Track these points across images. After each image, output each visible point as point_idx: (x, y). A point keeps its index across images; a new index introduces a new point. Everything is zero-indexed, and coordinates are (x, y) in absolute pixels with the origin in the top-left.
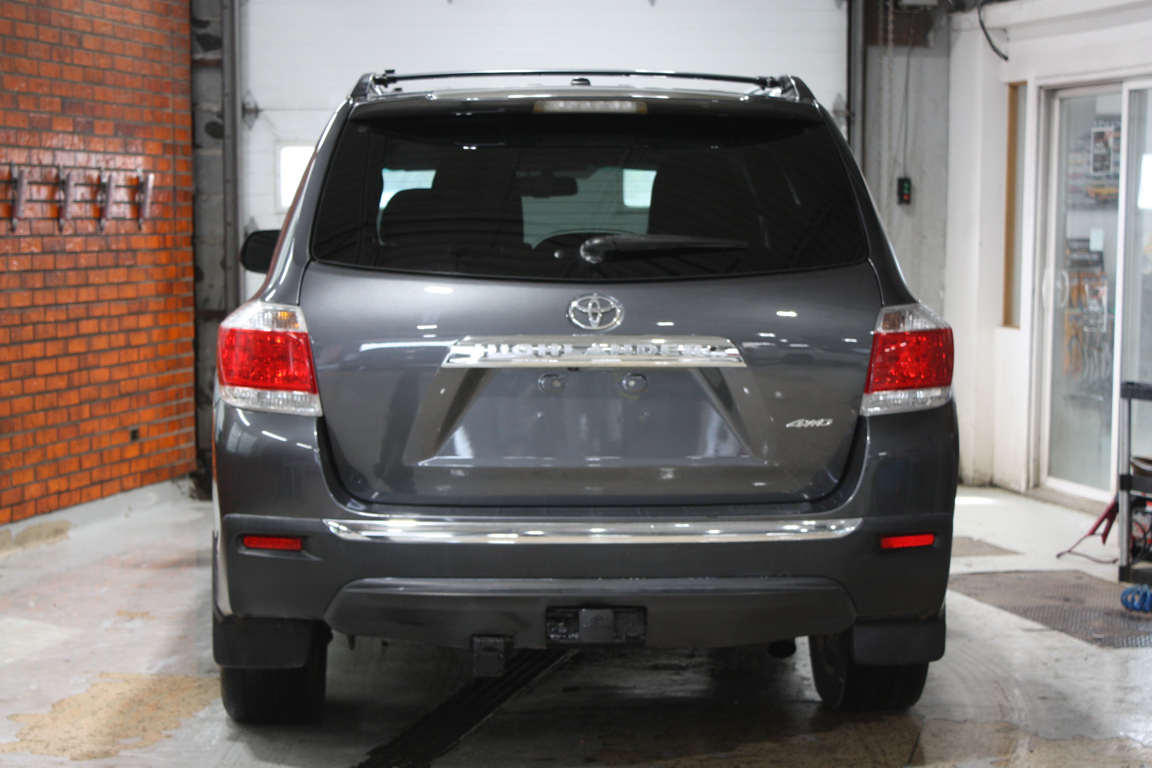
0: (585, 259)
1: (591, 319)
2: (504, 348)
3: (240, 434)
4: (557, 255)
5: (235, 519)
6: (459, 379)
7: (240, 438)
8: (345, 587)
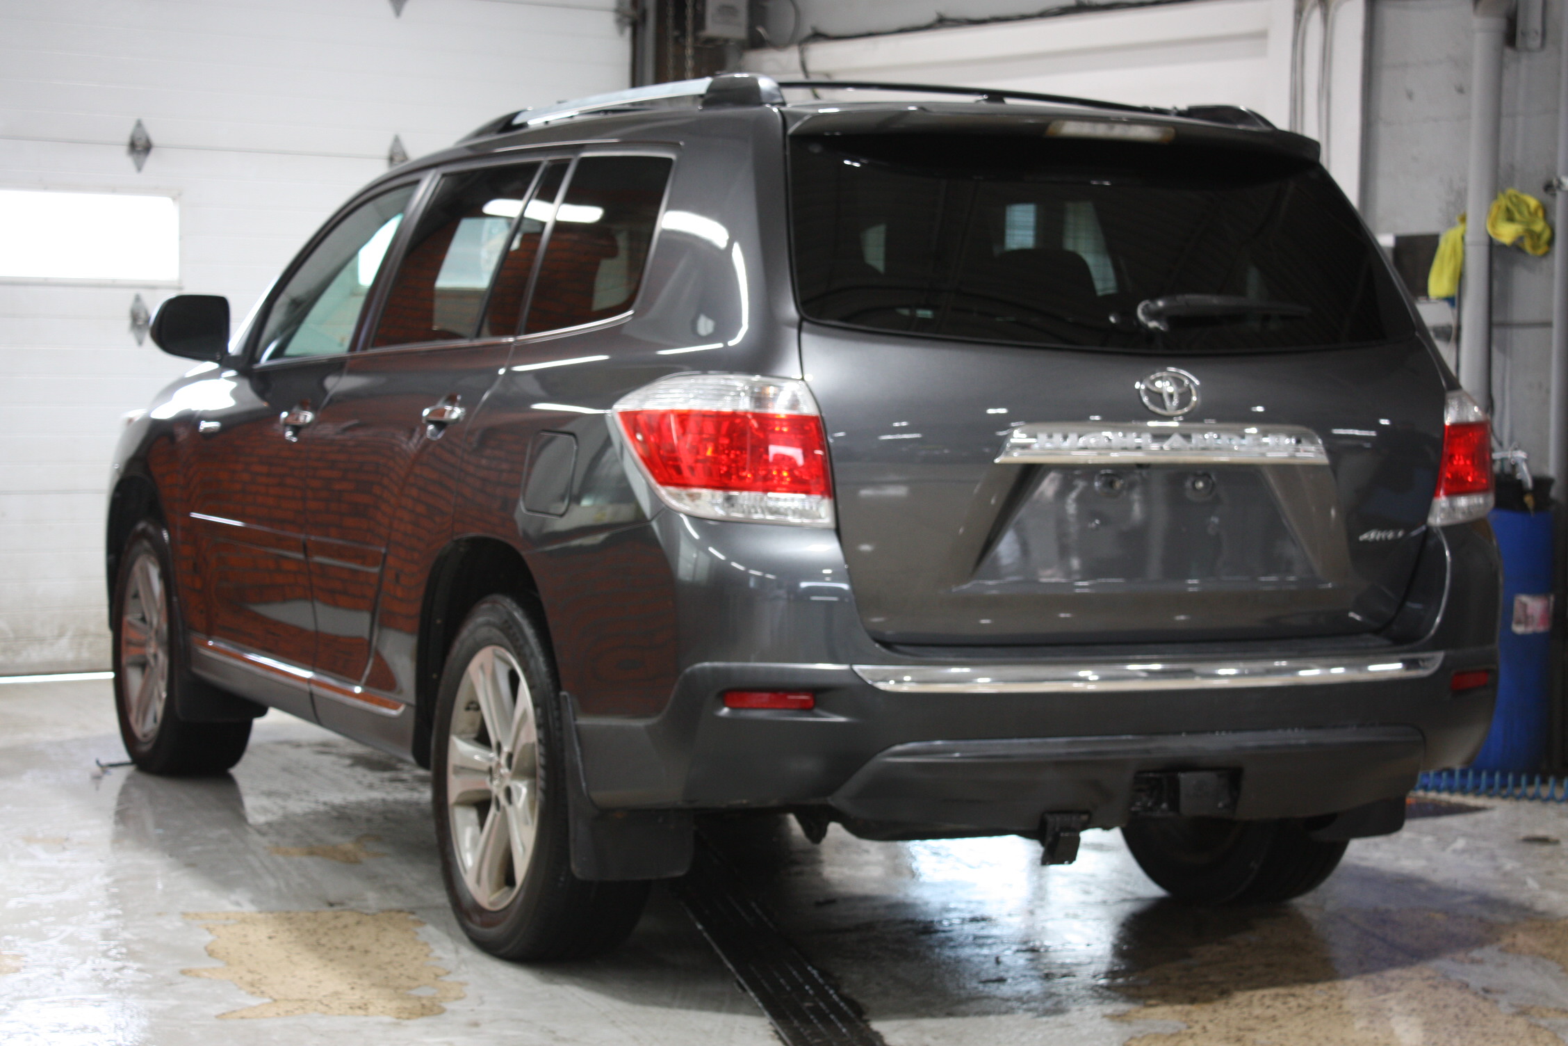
0: (1147, 326)
1: (1168, 403)
2: (1058, 438)
3: (695, 556)
4: (1112, 319)
5: (703, 670)
6: (1011, 479)
7: (697, 559)
8: (879, 755)
